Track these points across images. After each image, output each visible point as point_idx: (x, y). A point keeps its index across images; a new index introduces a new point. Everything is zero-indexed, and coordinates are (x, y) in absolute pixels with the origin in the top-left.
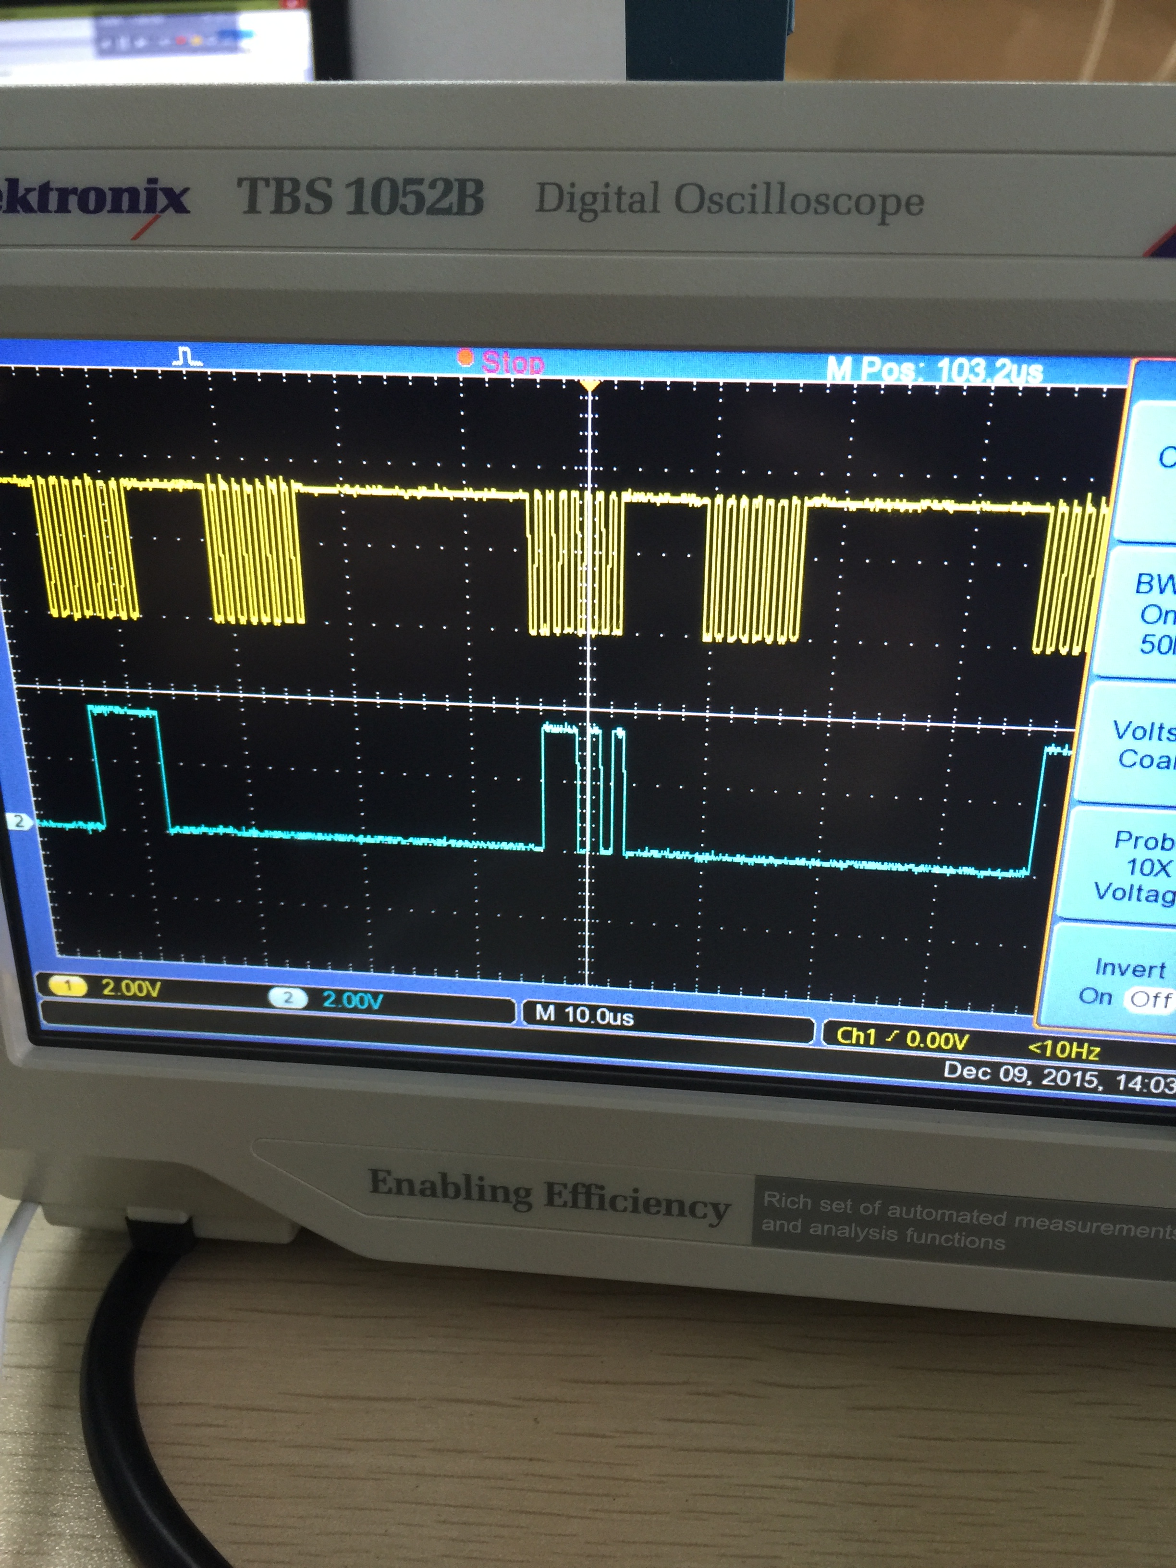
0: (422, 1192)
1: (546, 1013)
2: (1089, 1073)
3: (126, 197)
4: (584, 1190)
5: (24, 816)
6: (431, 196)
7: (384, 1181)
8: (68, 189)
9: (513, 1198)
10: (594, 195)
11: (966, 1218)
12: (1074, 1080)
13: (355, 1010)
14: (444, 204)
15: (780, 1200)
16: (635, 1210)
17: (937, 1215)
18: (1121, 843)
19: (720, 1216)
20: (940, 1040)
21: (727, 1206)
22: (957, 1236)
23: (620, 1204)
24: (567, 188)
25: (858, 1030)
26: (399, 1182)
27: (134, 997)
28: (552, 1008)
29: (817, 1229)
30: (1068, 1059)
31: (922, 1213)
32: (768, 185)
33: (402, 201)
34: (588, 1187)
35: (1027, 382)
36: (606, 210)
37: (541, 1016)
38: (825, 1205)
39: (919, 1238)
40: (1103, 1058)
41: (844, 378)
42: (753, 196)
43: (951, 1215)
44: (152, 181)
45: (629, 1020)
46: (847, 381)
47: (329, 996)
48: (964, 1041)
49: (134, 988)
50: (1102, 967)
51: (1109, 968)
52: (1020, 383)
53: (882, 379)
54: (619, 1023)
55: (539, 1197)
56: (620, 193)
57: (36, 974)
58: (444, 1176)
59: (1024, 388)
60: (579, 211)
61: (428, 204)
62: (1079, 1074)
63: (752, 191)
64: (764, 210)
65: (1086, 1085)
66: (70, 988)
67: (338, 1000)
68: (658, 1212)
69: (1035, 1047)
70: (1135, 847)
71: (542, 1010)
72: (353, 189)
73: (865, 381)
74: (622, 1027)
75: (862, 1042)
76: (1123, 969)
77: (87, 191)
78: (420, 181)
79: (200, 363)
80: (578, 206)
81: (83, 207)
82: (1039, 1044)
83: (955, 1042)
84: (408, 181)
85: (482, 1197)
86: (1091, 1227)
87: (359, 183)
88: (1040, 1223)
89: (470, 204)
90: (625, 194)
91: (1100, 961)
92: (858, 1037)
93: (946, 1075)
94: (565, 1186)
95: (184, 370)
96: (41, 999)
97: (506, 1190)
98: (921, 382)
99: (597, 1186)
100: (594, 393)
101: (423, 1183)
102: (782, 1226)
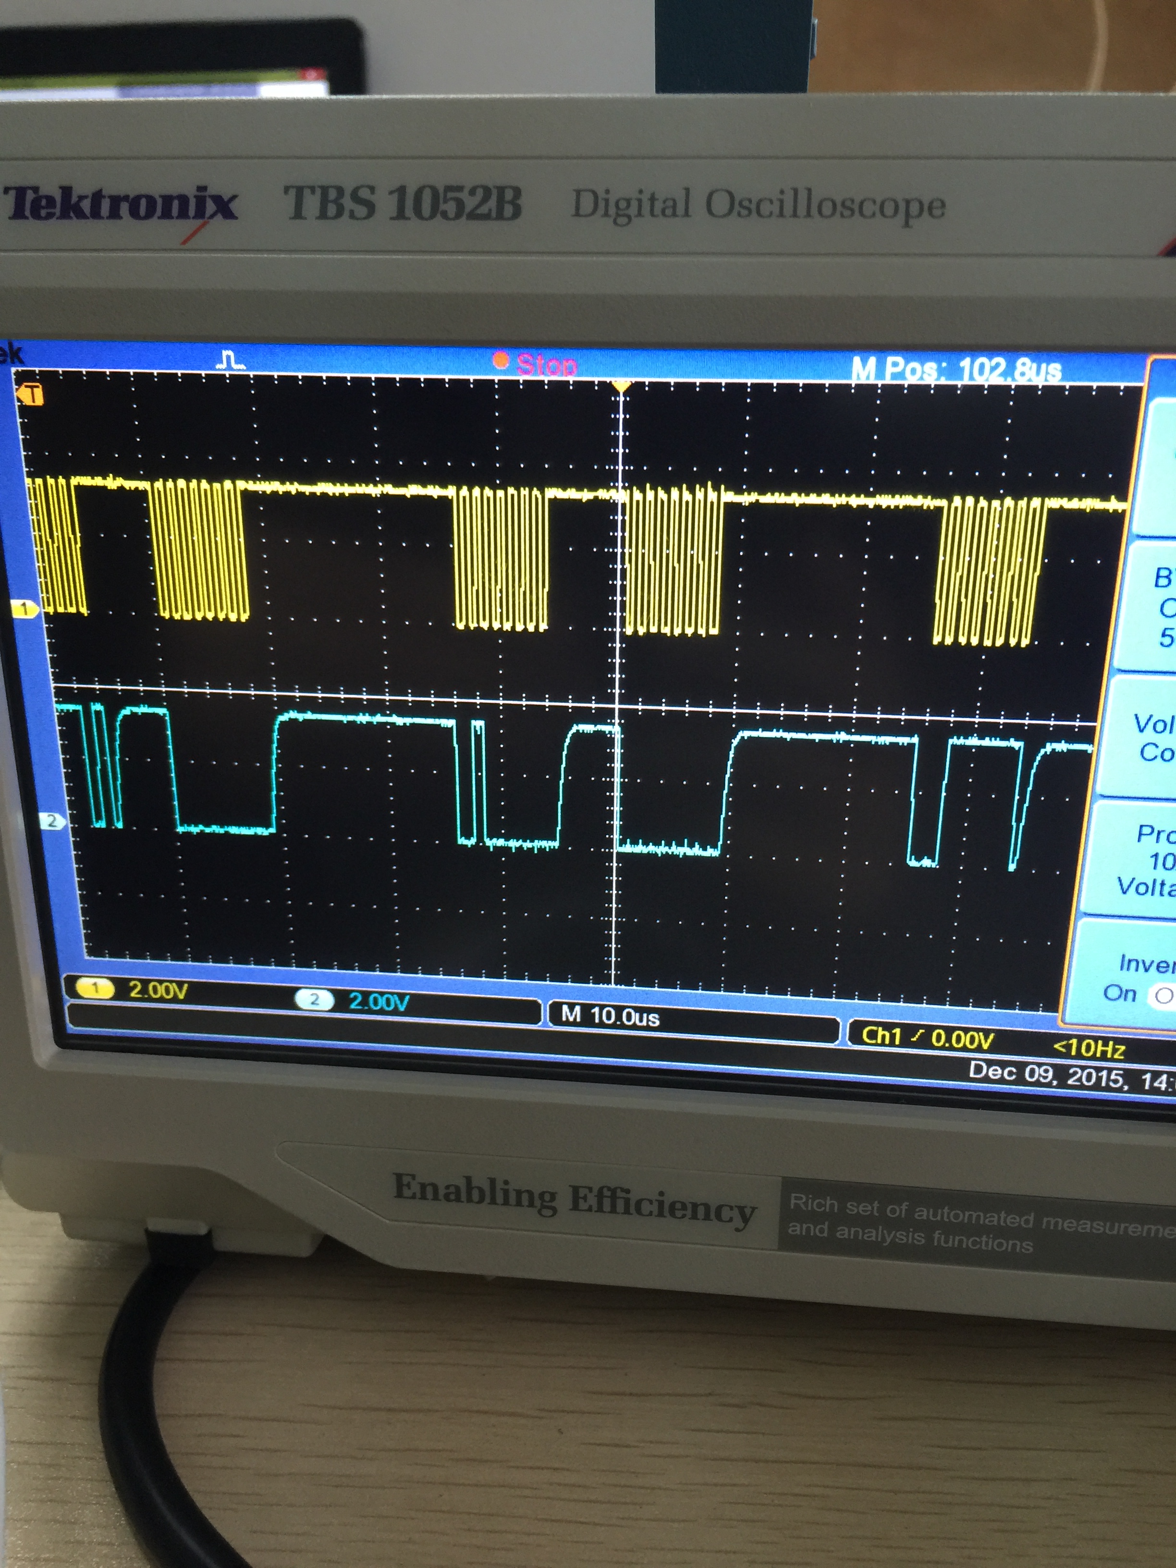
0: (447, 1197)
1: (571, 1014)
2: (1115, 1072)
3: (176, 204)
4: (609, 1194)
5: (57, 816)
6: (470, 203)
7: (409, 1186)
8: (120, 196)
9: (538, 1203)
10: (628, 201)
11: (992, 1219)
12: (1099, 1079)
13: (382, 1012)
14: (484, 210)
15: (806, 1203)
16: (661, 1214)
17: (964, 1217)
18: (1143, 837)
19: (746, 1220)
20: (966, 1039)
21: (753, 1209)
22: (984, 1239)
23: (646, 1207)
24: (602, 195)
25: (883, 1030)
26: (423, 1186)
27: (161, 1000)
28: (578, 1009)
29: (844, 1233)
30: (1094, 1058)
31: (949, 1214)
32: (796, 191)
33: (443, 207)
34: (613, 1191)
35: (1046, 380)
36: (640, 214)
37: (567, 1017)
38: (852, 1208)
39: (946, 1242)
40: (1128, 1057)
41: (868, 378)
42: (781, 201)
43: (978, 1217)
44: (202, 189)
45: (654, 1020)
46: (872, 381)
47: (355, 998)
48: (989, 1041)
49: (161, 990)
50: (1126, 963)
51: (1133, 964)
52: (1040, 382)
53: (905, 378)
54: (644, 1023)
55: (564, 1201)
56: (653, 199)
57: (64, 975)
58: (469, 1179)
59: (1043, 386)
60: (614, 216)
61: (468, 210)
62: (1104, 1073)
63: (781, 197)
64: (791, 213)
65: (1111, 1084)
66: (97, 991)
67: (364, 1002)
68: (684, 1216)
69: (1060, 1046)
70: (1158, 841)
71: (568, 1011)
72: (396, 195)
73: (888, 381)
74: (648, 1028)
75: (887, 1041)
76: (1147, 964)
77: (138, 198)
78: (460, 189)
79: (242, 367)
80: (612, 211)
81: (134, 213)
82: (1064, 1043)
83: (980, 1041)
84: (448, 189)
85: (506, 1203)
86: (1119, 1228)
87: (401, 191)
88: (1067, 1225)
89: (508, 210)
90: (658, 199)
91: (1124, 956)
92: (884, 1037)
93: (972, 1075)
94: (590, 1189)
95: (227, 374)
96: (68, 1001)
97: (530, 1193)
98: (943, 381)
99: (623, 1190)
100: (626, 394)
101: (447, 1187)
102: (808, 1229)
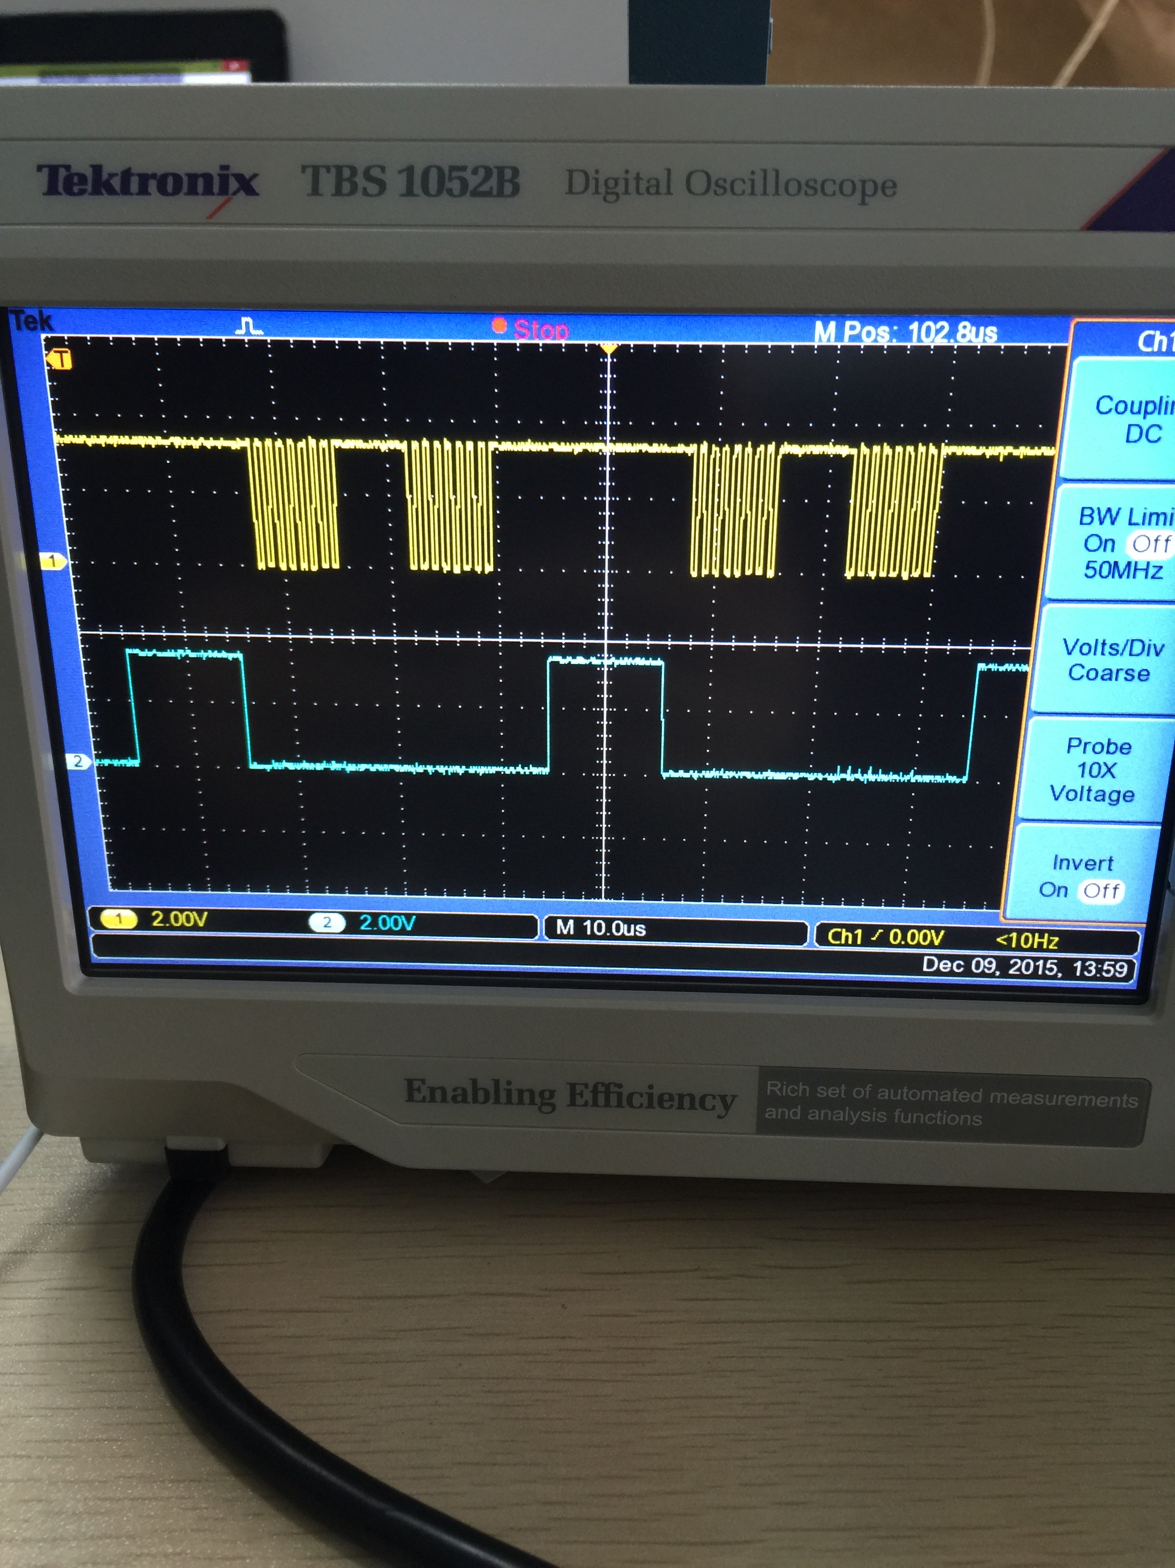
0: (454, 1099)
1: (565, 928)
2: (1050, 961)
3: (200, 182)
4: (603, 1089)
5: (83, 756)
6: (473, 181)
7: (419, 1090)
8: (147, 174)
9: (538, 1100)
10: (616, 181)
11: (947, 1096)
12: (1036, 968)
13: (390, 932)
14: (485, 188)
15: (781, 1090)
16: (650, 1106)
17: (921, 1095)
18: (1072, 749)
19: (727, 1107)
20: (919, 937)
21: (734, 1097)
22: (939, 1114)
23: (637, 1100)
24: (592, 174)
25: (847, 931)
26: (432, 1090)
27: (182, 928)
28: (571, 922)
29: (815, 1115)
30: (1031, 949)
31: (908, 1093)
32: (765, 171)
33: (448, 185)
34: (607, 1086)
35: (984, 341)
36: (627, 192)
37: (561, 930)
38: (823, 1092)
39: (906, 1118)
40: (1062, 947)
41: (829, 340)
42: (753, 181)
43: (934, 1095)
44: (225, 167)
45: (641, 930)
46: (832, 343)
47: (365, 920)
48: (940, 937)
49: (182, 918)
50: (1059, 863)
51: (1065, 863)
52: (978, 343)
53: (862, 341)
54: (632, 934)
55: (562, 1098)
56: (638, 178)
57: (89, 908)
58: (474, 1082)
59: (982, 347)
60: (604, 193)
61: (471, 187)
62: (1041, 963)
63: (752, 177)
64: (762, 191)
65: (1047, 972)
66: (120, 922)
67: (374, 923)
68: (671, 1106)
69: (1002, 940)
70: (1084, 752)
71: (562, 924)
72: (405, 174)
73: (846, 342)
74: (635, 938)
75: (850, 942)
76: (1077, 863)
77: (165, 176)
78: (463, 168)
79: (261, 332)
80: (602, 189)
81: (162, 190)
82: (1006, 936)
83: (932, 938)
84: (453, 168)
85: (509, 1101)
86: (1057, 1100)
87: (409, 171)
88: (1012, 1098)
89: (508, 188)
90: (642, 179)
91: (1056, 856)
92: (847, 937)
93: (925, 969)
94: (586, 1086)
95: (246, 339)
96: (93, 932)
97: (532, 1092)
98: (895, 343)
99: (616, 1085)
100: (612, 356)
101: (455, 1090)
102: (783, 1113)
